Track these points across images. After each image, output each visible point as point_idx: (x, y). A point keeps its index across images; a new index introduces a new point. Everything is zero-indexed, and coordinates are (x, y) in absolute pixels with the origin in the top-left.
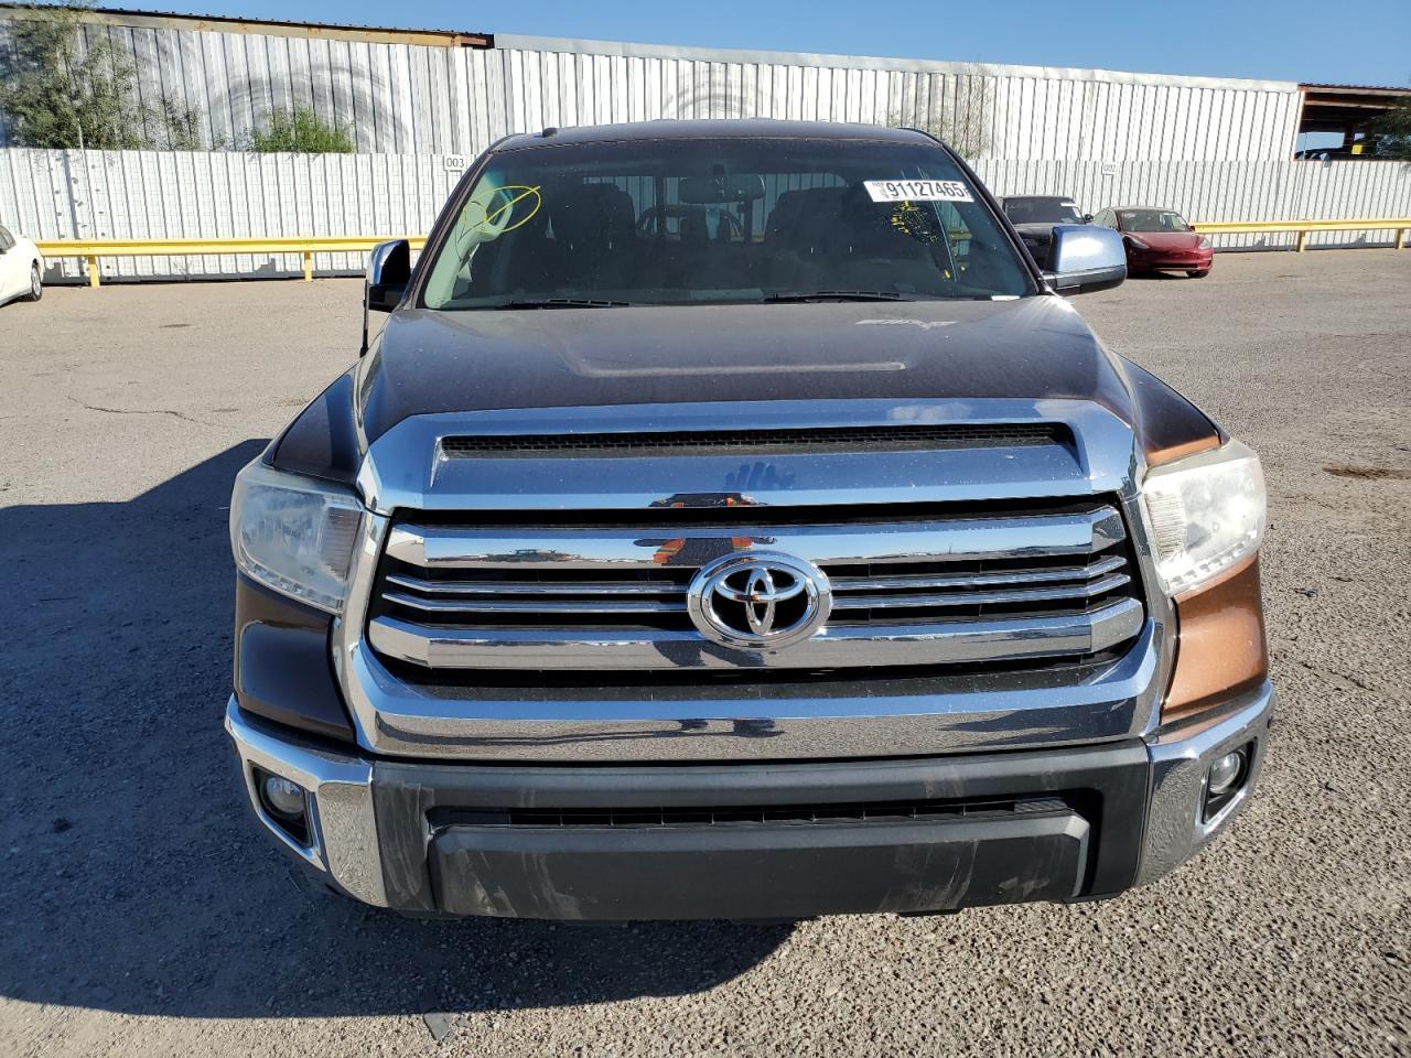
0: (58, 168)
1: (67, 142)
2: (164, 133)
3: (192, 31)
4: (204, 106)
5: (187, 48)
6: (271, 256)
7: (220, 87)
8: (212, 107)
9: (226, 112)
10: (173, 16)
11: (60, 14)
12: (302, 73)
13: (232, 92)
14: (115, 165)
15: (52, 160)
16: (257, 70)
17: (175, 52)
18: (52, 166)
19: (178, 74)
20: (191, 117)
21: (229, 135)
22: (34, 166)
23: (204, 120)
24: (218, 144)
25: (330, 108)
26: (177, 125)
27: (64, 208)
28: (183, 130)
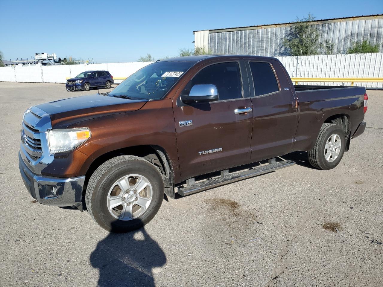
0: (295, 60)
1: (298, 54)
2: (324, 50)
3: (338, 23)
4: (337, 42)
5: (336, 27)
6: (343, 83)
7: (343, 36)
8: (340, 42)
9: (343, 43)
10: (334, 19)
11: (305, 24)
12: (369, 30)
13: (346, 37)
14: (308, 59)
15: (295, 59)
16: (354, 31)
17: (332, 28)
18: (294, 60)
19: (332, 35)
20: (332, 46)
21: (342, 49)
22: (291, 60)
23: (336, 46)
24: (339, 52)
25: (375, 39)
26: (328, 48)
27: (295, 70)
28: (330, 49)
